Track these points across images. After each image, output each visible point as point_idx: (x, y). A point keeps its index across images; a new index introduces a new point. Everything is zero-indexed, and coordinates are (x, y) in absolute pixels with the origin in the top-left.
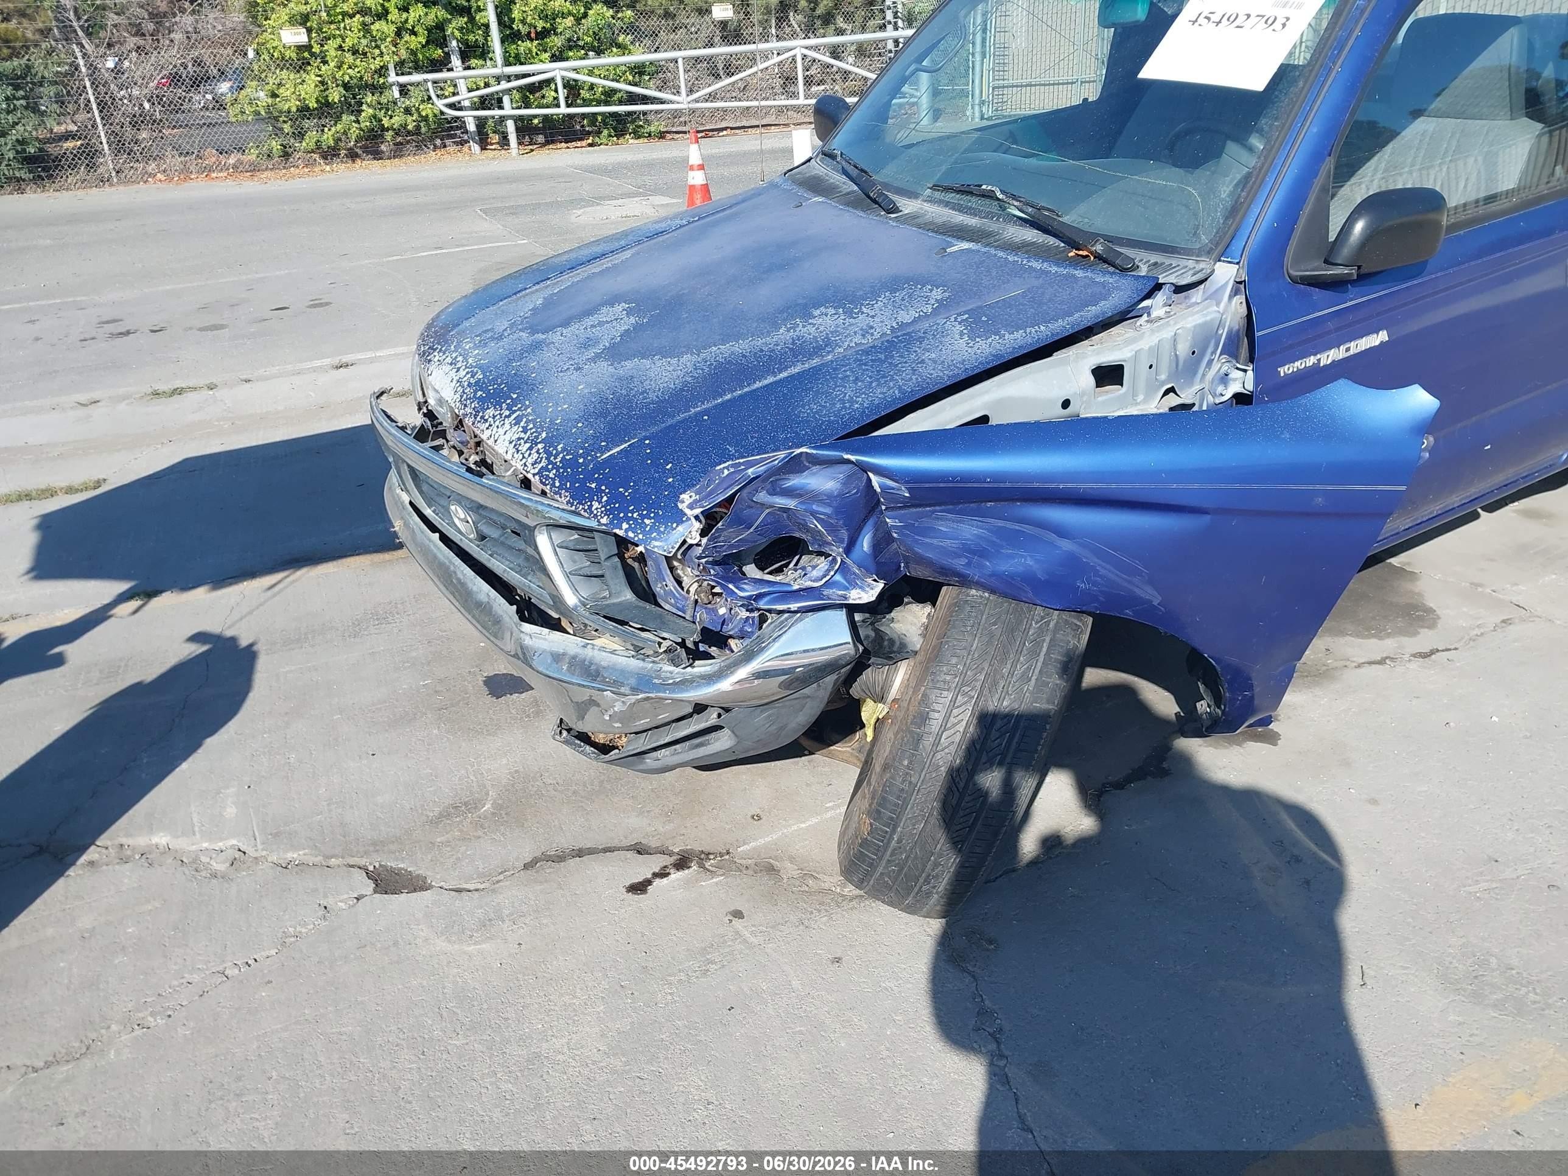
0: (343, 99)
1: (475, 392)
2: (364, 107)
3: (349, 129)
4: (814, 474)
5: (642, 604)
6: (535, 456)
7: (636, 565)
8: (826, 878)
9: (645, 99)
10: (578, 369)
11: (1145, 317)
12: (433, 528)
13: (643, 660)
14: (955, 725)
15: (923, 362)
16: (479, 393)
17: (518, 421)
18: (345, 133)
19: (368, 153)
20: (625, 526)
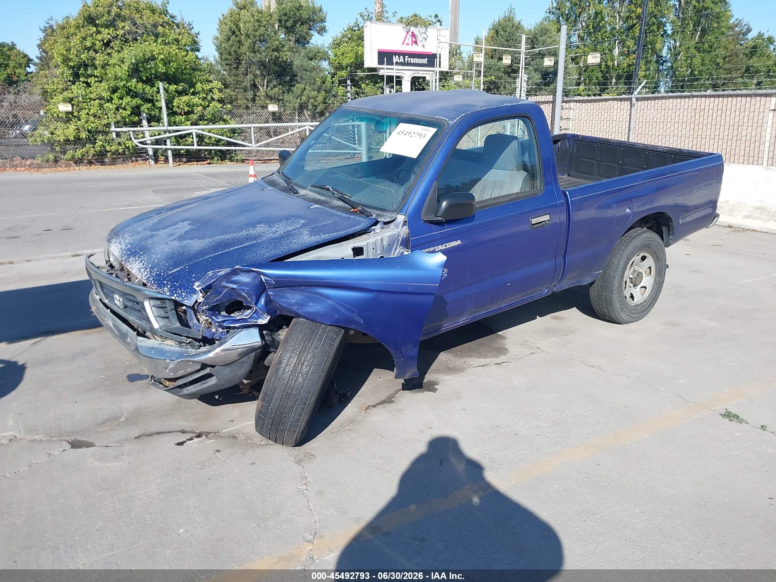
0: (87, 137)
1: (127, 252)
2: (98, 141)
3: (89, 151)
4: (242, 276)
5: (183, 327)
6: (146, 273)
7: (182, 314)
8: (255, 439)
9: (236, 145)
10: (166, 243)
11: (373, 232)
12: (107, 307)
13: (182, 348)
14: (290, 364)
15: (292, 243)
16: (128, 252)
17: (141, 261)
18: (87, 152)
19: (98, 162)
20: (175, 295)
